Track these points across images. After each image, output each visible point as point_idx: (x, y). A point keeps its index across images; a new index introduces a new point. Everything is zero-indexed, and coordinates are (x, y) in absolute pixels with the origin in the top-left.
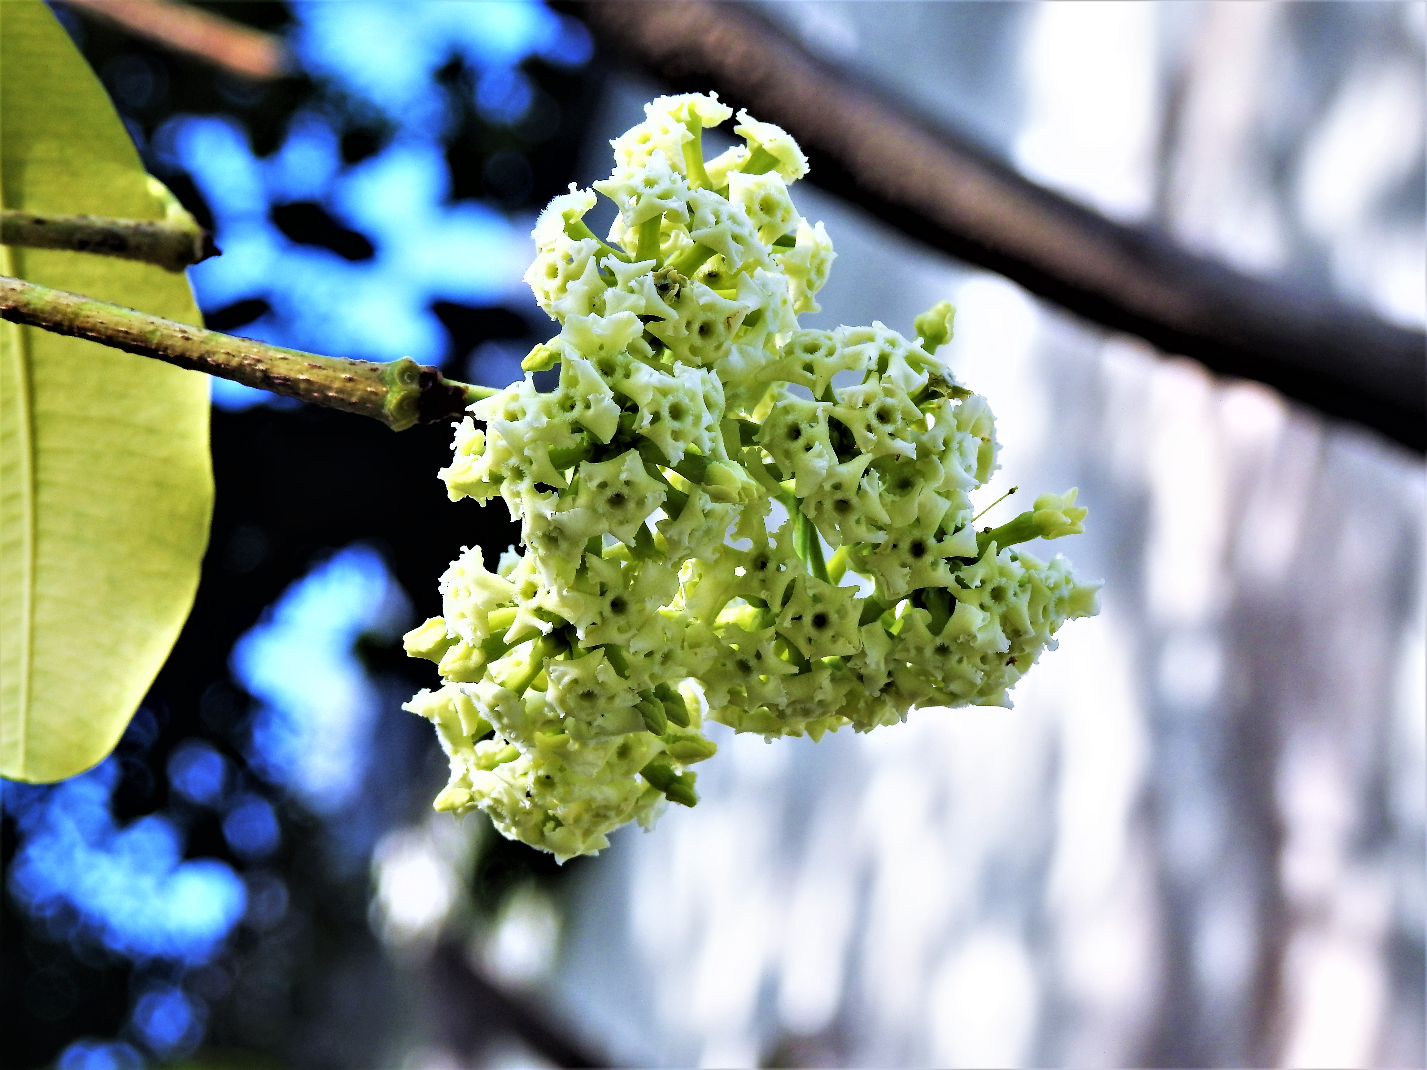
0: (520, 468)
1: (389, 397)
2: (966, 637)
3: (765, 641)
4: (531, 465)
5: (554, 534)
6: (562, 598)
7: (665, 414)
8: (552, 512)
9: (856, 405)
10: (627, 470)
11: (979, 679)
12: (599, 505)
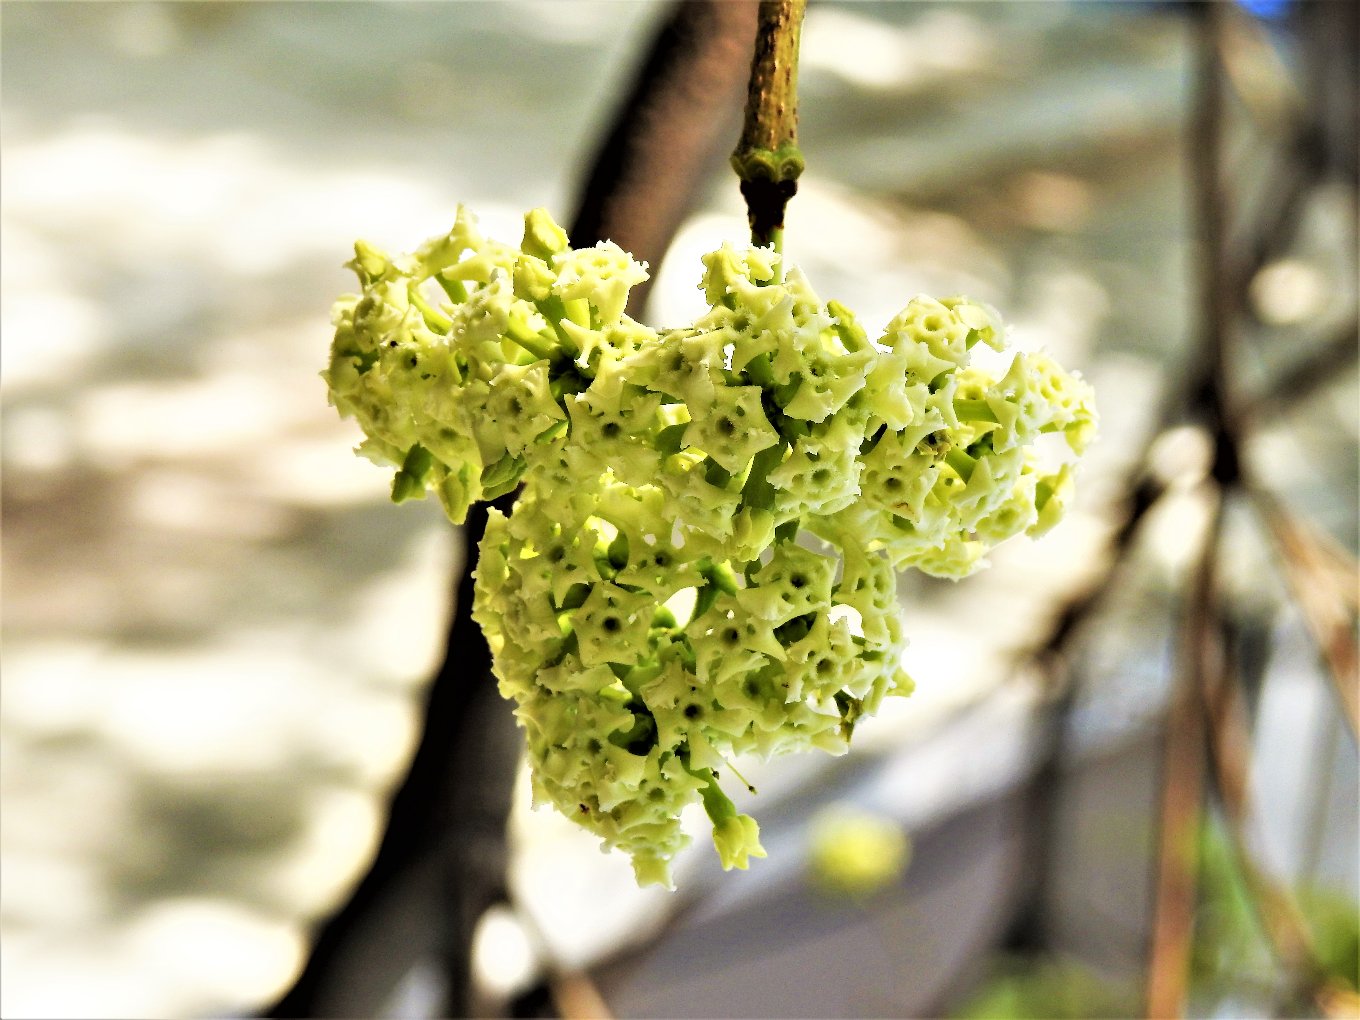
0: (747, 327)
1: (768, 153)
2: (612, 771)
3: (587, 573)
4: (752, 337)
5: (683, 366)
6: (616, 376)
7: (819, 466)
8: (708, 365)
9: (834, 639)
10: (759, 434)
11: (568, 783)
12: (721, 410)
